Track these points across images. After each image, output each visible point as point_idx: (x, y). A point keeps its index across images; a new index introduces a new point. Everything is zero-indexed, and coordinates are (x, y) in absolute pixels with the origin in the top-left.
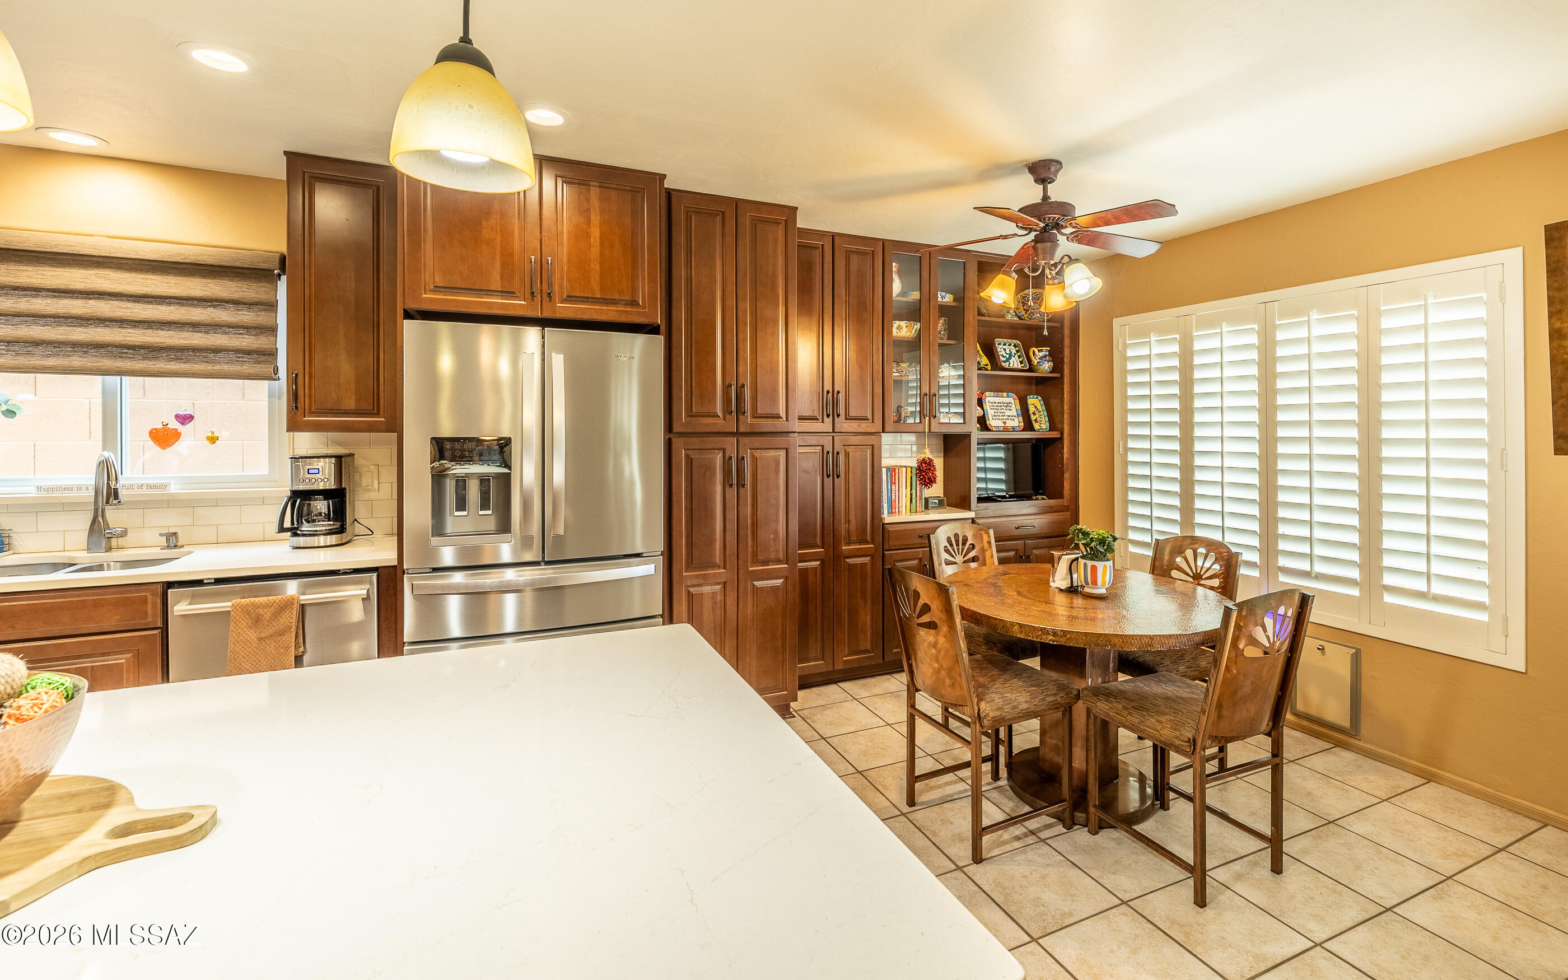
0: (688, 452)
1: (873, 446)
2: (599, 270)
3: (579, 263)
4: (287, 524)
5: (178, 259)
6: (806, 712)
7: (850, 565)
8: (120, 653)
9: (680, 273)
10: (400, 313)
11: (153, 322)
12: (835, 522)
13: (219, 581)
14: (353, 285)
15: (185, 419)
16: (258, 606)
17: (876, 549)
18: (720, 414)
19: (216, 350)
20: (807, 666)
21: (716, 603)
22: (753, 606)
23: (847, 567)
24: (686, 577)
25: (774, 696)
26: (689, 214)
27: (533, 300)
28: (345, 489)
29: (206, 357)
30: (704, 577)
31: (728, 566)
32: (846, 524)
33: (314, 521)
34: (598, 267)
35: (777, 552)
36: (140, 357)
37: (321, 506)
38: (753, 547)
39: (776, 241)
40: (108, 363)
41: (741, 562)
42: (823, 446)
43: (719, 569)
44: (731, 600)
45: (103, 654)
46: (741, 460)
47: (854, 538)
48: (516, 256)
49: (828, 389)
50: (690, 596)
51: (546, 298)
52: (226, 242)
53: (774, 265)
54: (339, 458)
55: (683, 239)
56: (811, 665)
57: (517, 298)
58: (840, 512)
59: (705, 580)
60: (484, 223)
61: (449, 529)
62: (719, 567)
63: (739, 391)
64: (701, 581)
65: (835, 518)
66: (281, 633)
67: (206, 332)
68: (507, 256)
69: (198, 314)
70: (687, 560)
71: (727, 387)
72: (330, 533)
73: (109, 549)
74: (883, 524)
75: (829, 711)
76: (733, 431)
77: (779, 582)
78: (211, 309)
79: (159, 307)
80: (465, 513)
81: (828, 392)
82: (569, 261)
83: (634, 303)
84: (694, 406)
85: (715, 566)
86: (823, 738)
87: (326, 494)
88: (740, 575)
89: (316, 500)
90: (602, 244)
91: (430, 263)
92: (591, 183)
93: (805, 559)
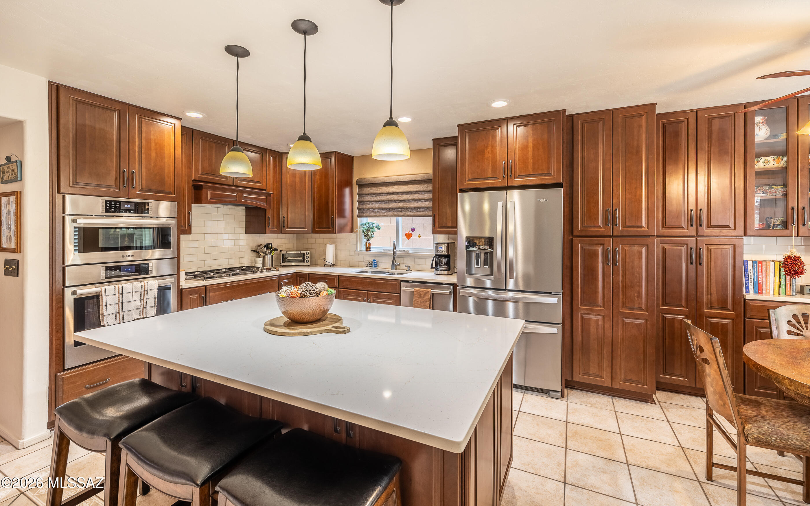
0: (582, 245)
1: (734, 245)
2: (532, 162)
3: (524, 161)
4: (434, 266)
5: (411, 180)
6: (665, 405)
7: (711, 323)
8: (392, 299)
9: (578, 155)
10: (458, 190)
11: (405, 200)
12: (698, 294)
13: (413, 282)
14: (451, 182)
15: (413, 230)
16: (420, 291)
17: (737, 316)
18: (601, 226)
19: (420, 208)
20: (673, 378)
21: (598, 325)
22: (623, 331)
23: (709, 323)
24: (581, 309)
25: (637, 386)
26: (583, 124)
27: (504, 179)
28: (450, 255)
29: (417, 210)
30: (591, 310)
31: (606, 306)
32: (708, 295)
33: (442, 266)
34: (532, 161)
35: (640, 304)
36: (403, 211)
37: (444, 260)
38: (623, 299)
39: (640, 126)
40: (396, 213)
41: (614, 306)
42: (687, 245)
43: (600, 308)
44: (608, 325)
45: (388, 299)
46: (614, 251)
47: (715, 305)
48: (498, 162)
49: (692, 208)
50: (583, 318)
51: (509, 177)
52: (423, 172)
53: (639, 141)
54: (448, 243)
55: (580, 138)
56: (676, 379)
57: (498, 179)
58: (702, 287)
59: (592, 312)
60: (486, 151)
61: (473, 272)
62: (600, 307)
63: (613, 213)
64: (590, 312)
65: (698, 290)
66: (426, 301)
67: (417, 202)
68: (494, 162)
69: (416, 196)
70: (581, 300)
71: (605, 212)
72: (446, 270)
73: (396, 269)
74: (745, 300)
75: (684, 410)
76: (609, 235)
77: (642, 322)
78: (418, 195)
79: (407, 195)
80: (479, 266)
81: (692, 210)
82: (519, 160)
83: (549, 174)
84: (585, 221)
85: (598, 306)
86: (668, 421)
87: (445, 256)
88: (614, 313)
89: (442, 258)
90: (533, 150)
91: (467, 170)
92: (529, 123)
93: (672, 313)
